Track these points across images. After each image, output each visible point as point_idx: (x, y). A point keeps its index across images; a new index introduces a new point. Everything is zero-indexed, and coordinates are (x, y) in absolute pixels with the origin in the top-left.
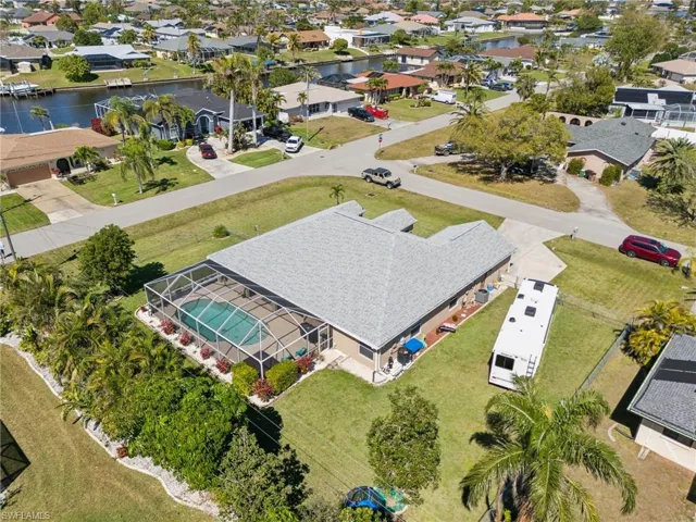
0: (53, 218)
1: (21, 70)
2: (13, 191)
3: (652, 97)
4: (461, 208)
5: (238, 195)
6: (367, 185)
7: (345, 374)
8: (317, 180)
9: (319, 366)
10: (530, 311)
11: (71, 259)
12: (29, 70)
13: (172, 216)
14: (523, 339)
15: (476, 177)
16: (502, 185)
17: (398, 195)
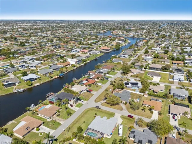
0: (61, 123)
1: (17, 85)
2: (51, 119)
3: (130, 84)
4: (110, 112)
5: (81, 114)
6: (96, 109)
7: (107, 138)
8: (89, 109)
9: (104, 137)
10: (121, 129)
11: (69, 129)
12: (18, 84)
13: (75, 120)
14: (121, 132)
15: (110, 105)
16: (113, 106)
17: (101, 110)
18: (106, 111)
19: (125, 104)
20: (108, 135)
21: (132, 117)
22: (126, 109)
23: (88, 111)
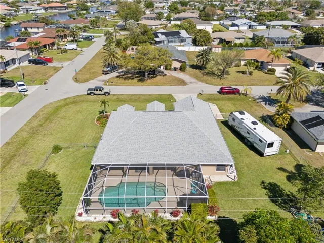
3: (159, 35)
4: (150, 95)
8: (63, 102)
10: (255, 122)
15: (135, 81)
17: (115, 98)
18: (132, 95)
19: (182, 69)
20: (221, 167)
21: (235, 92)
22: (193, 80)
23: (58, 109)
